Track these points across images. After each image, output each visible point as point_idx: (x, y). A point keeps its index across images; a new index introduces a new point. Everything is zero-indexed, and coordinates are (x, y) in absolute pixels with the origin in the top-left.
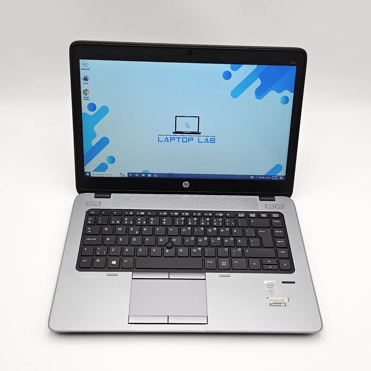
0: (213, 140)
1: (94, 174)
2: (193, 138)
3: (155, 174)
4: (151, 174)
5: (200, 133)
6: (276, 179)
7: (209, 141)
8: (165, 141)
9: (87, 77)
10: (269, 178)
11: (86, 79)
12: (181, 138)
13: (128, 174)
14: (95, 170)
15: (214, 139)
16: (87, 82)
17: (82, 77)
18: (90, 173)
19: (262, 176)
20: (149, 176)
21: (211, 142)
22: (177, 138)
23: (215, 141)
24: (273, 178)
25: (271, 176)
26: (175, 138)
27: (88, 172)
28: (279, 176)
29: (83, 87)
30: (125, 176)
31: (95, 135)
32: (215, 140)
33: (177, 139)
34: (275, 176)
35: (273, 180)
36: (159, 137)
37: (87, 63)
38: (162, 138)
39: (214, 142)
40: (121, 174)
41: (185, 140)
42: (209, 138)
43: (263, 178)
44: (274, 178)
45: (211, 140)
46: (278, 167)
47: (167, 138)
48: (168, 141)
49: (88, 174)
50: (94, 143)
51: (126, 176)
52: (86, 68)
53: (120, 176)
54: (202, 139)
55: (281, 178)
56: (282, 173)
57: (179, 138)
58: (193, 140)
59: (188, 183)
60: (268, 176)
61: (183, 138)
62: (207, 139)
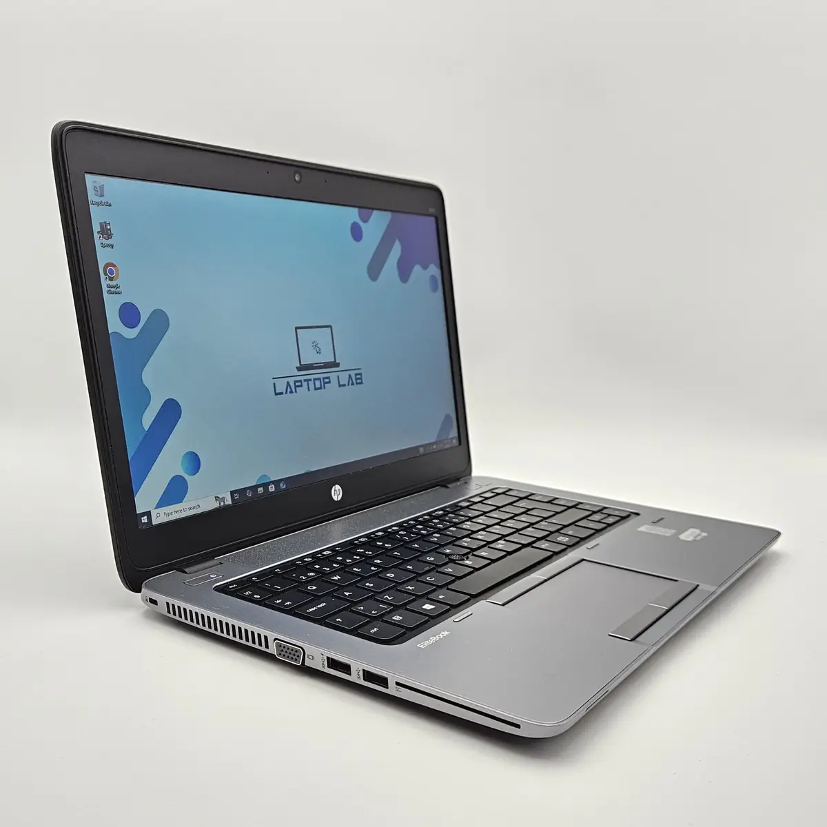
0: (358, 379)
1: (161, 516)
2: (328, 378)
5: (338, 365)
7: (355, 383)
9: (108, 227)
11: (106, 232)
12: (310, 380)
14: (163, 502)
16: (109, 242)
17: (96, 228)
18: (148, 514)
20: (272, 489)
21: (357, 384)
22: (305, 380)
23: (362, 380)
26: (300, 381)
27: (145, 514)
29: (103, 257)
31: (144, 396)
33: (305, 384)
37: (102, 187)
38: (281, 387)
39: (361, 383)
42: (353, 373)
45: (357, 379)
47: (288, 384)
49: (146, 517)
50: (148, 419)
52: (103, 200)
54: (344, 379)
57: (308, 381)
58: (329, 382)
61: (315, 379)
62: (350, 377)
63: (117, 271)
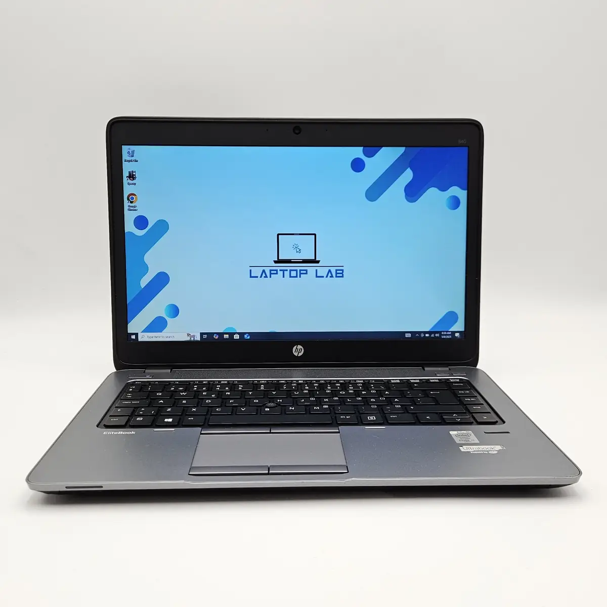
0: (340, 273)
1: (144, 337)
2: (306, 270)
3: (245, 333)
4: (238, 333)
5: (318, 262)
6: (448, 337)
7: (334, 275)
8: (261, 277)
9: (134, 174)
10: (437, 335)
11: (132, 176)
12: (287, 270)
13: (202, 334)
14: (147, 330)
15: (342, 270)
16: (134, 182)
17: (126, 174)
18: (136, 335)
19: (425, 333)
20: (237, 337)
21: (336, 277)
22: (280, 270)
23: (343, 275)
24: (443, 335)
25: (440, 332)
26: (277, 270)
27: (133, 334)
28: (454, 333)
29: (127, 190)
30: (195, 339)
31: (145, 269)
32: (343, 272)
33: (280, 272)
34: (447, 332)
35: (444, 338)
36: (251, 270)
37: (133, 152)
38: (257, 272)
39: (342, 277)
40: (188, 335)
41: (293, 274)
42: (333, 270)
43: (427, 335)
44: (445, 335)
45: (336, 273)
46: (451, 317)
47: (264, 271)
48: (266, 277)
49: (134, 336)
50: (144, 282)
51: (198, 338)
52: (133, 158)
53: (188, 339)
54: (323, 272)
55: (457, 335)
56: (459, 326)
57: (283, 271)
58: (306, 273)
59: (302, 348)
60: (435, 333)
61: (290, 270)
62: (330, 271)
63: (136, 198)
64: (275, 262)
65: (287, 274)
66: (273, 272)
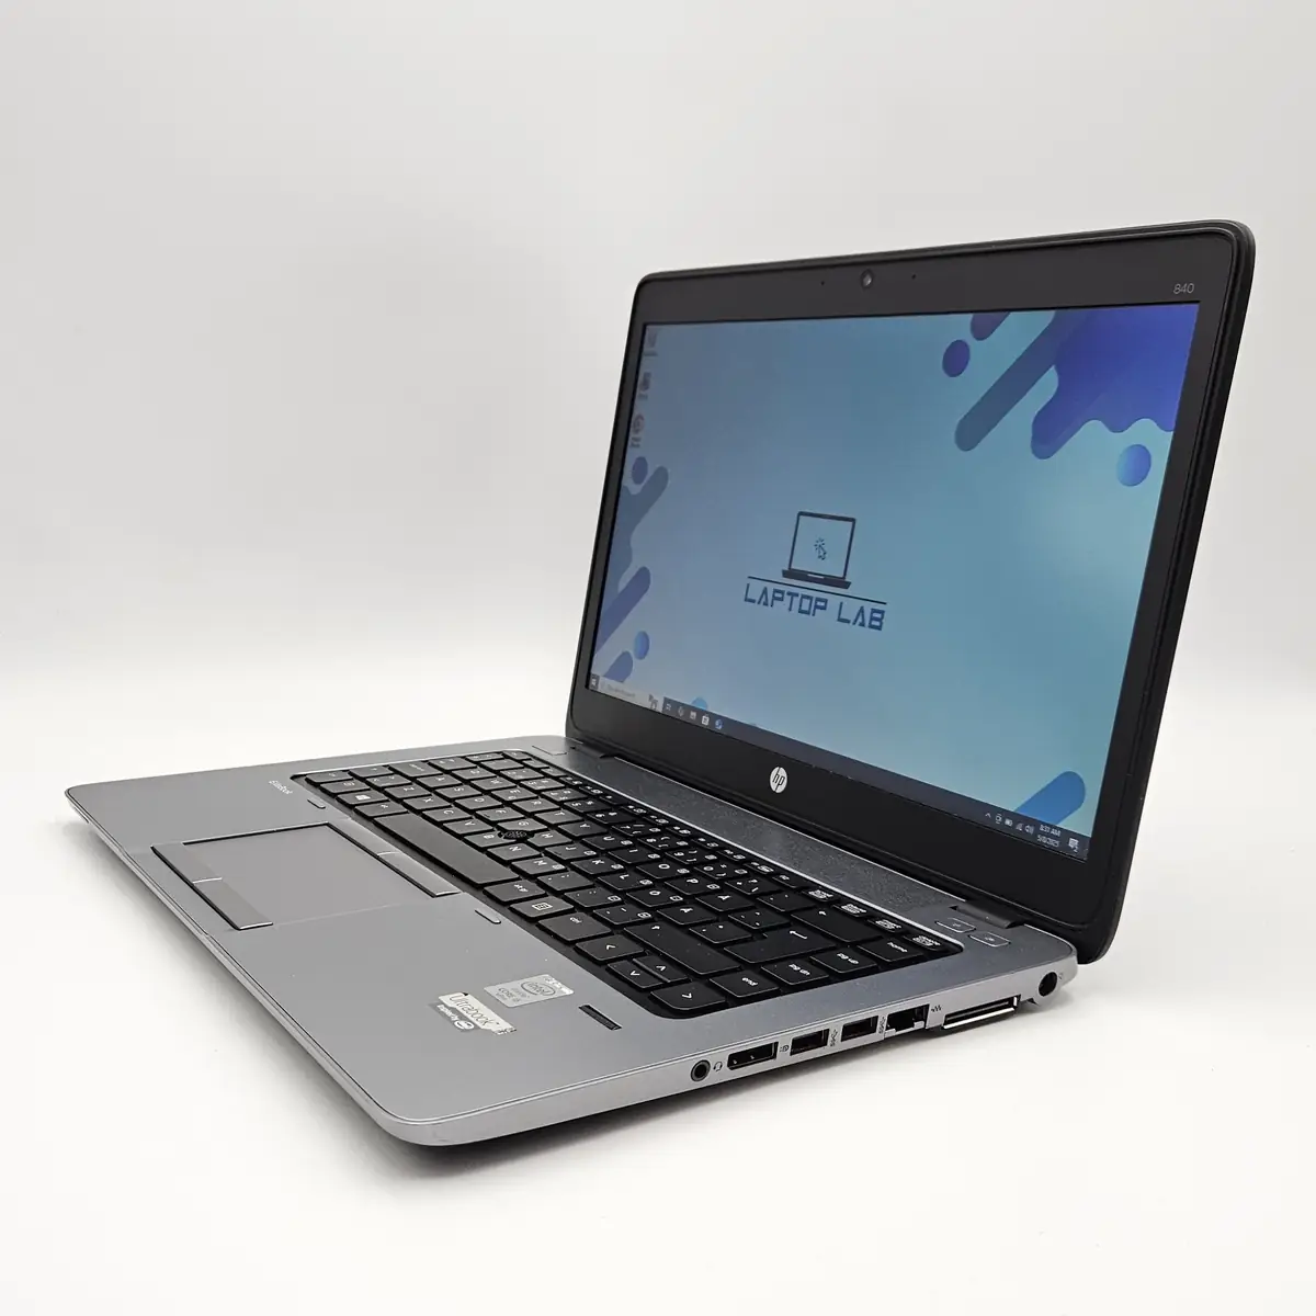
0: (876, 621)
1: (604, 686)
2: (826, 601)
3: (718, 717)
4: (709, 714)
5: (846, 585)
6: (1052, 842)
7: (867, 623)
8: (759, 603)
10: (1030, 829)
12: (797, 595)
13: (667, 701)
15: (882, 612)
18: (598, 679)
19: (1006, 814)
20: (705, 721)
21: (871, 627)
22: (789, 594)
23: (881, 624)
24: (1043, 834)
25: (1036, 824)
26: (782, 592)
27: (595, 677)
28: (1067, 834)
30: (657, 708)
32: (882, 617)
33: (787, 599)
34: (1052, 827)
35: (1041, 844)
36: (748, 585)
38: (756, 591)
39: (879, 628)
40: (651, 697)
41: (806, 603)
43: (1008, 822)
44: (1049, 835)
45: (872, 619)
46: (1066, 788)
47: (765, 590)
48: (766, 603)
49: (595, 680)
51: (659, 709)
53: (647, 705)
54: (850, 611)
55: (1073, 843)
56: (1081, 822)
57: (792, 595)
58: (825, 608)
59: (785, 775)
60: (1027, 821)
61: (804, 597)
62: (862, 610)
64: (786, 574)
65: (796, 600)
66: (778, 596)
